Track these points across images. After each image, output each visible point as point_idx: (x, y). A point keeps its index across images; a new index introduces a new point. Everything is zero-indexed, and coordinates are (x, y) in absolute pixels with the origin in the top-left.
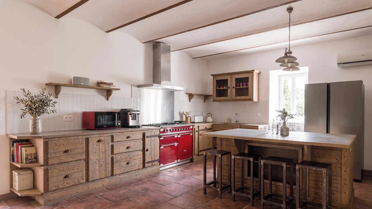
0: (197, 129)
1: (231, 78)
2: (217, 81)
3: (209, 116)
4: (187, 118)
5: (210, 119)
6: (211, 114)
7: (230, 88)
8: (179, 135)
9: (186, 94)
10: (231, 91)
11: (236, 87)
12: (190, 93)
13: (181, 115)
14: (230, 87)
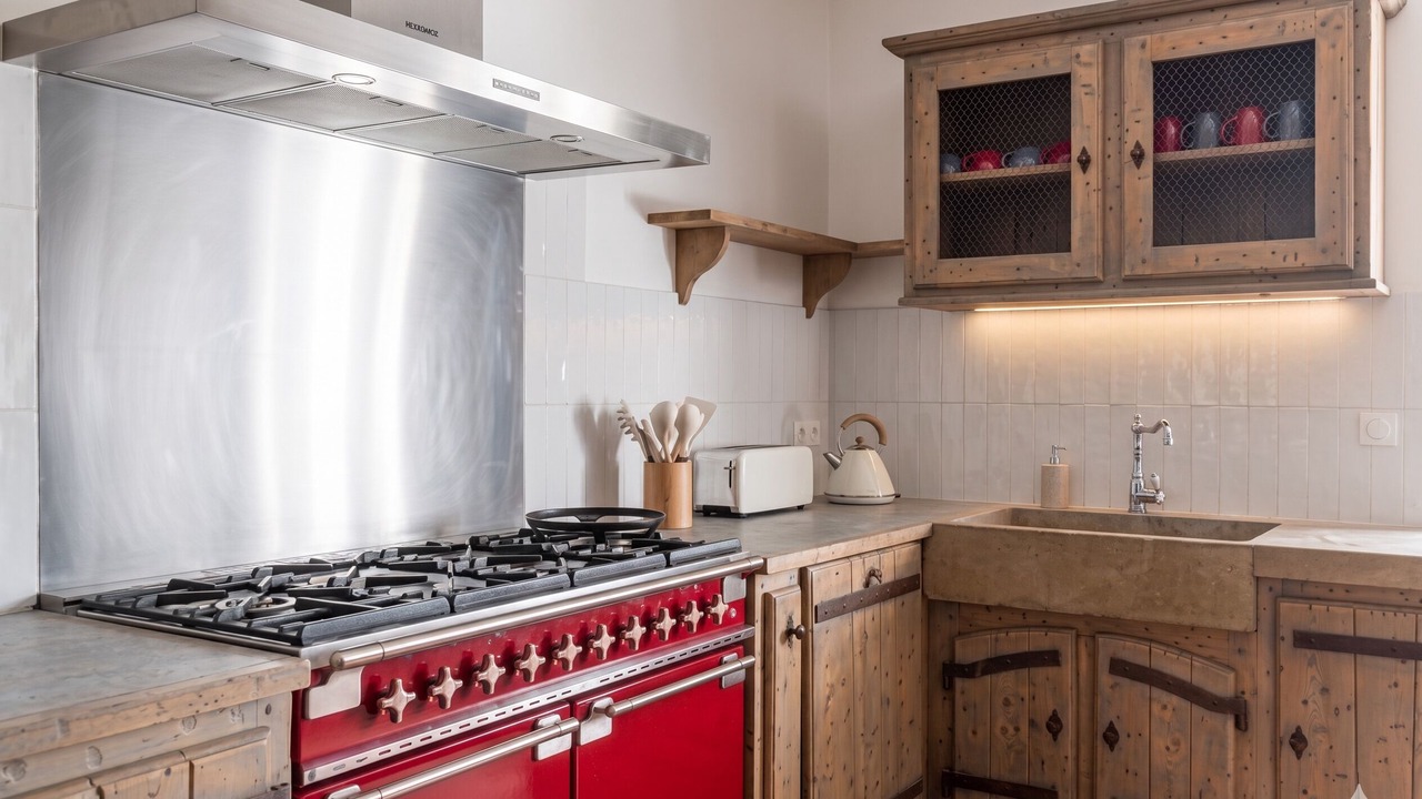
0: (788, 609)
1: (1112, 61)
2: (946, 97)
3: (860, 445)
4: (659, 472)
5: (871, 475)
6: (878, 429)
7: (1094, 170)
8: (587, 714)
9: (652, 219)
10: (1111, 191)
11: (1157, 149)
12: (692, 215)
13: (600, 435)
14: (1095, 154)
